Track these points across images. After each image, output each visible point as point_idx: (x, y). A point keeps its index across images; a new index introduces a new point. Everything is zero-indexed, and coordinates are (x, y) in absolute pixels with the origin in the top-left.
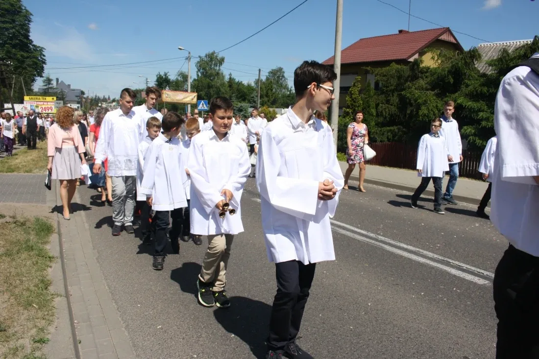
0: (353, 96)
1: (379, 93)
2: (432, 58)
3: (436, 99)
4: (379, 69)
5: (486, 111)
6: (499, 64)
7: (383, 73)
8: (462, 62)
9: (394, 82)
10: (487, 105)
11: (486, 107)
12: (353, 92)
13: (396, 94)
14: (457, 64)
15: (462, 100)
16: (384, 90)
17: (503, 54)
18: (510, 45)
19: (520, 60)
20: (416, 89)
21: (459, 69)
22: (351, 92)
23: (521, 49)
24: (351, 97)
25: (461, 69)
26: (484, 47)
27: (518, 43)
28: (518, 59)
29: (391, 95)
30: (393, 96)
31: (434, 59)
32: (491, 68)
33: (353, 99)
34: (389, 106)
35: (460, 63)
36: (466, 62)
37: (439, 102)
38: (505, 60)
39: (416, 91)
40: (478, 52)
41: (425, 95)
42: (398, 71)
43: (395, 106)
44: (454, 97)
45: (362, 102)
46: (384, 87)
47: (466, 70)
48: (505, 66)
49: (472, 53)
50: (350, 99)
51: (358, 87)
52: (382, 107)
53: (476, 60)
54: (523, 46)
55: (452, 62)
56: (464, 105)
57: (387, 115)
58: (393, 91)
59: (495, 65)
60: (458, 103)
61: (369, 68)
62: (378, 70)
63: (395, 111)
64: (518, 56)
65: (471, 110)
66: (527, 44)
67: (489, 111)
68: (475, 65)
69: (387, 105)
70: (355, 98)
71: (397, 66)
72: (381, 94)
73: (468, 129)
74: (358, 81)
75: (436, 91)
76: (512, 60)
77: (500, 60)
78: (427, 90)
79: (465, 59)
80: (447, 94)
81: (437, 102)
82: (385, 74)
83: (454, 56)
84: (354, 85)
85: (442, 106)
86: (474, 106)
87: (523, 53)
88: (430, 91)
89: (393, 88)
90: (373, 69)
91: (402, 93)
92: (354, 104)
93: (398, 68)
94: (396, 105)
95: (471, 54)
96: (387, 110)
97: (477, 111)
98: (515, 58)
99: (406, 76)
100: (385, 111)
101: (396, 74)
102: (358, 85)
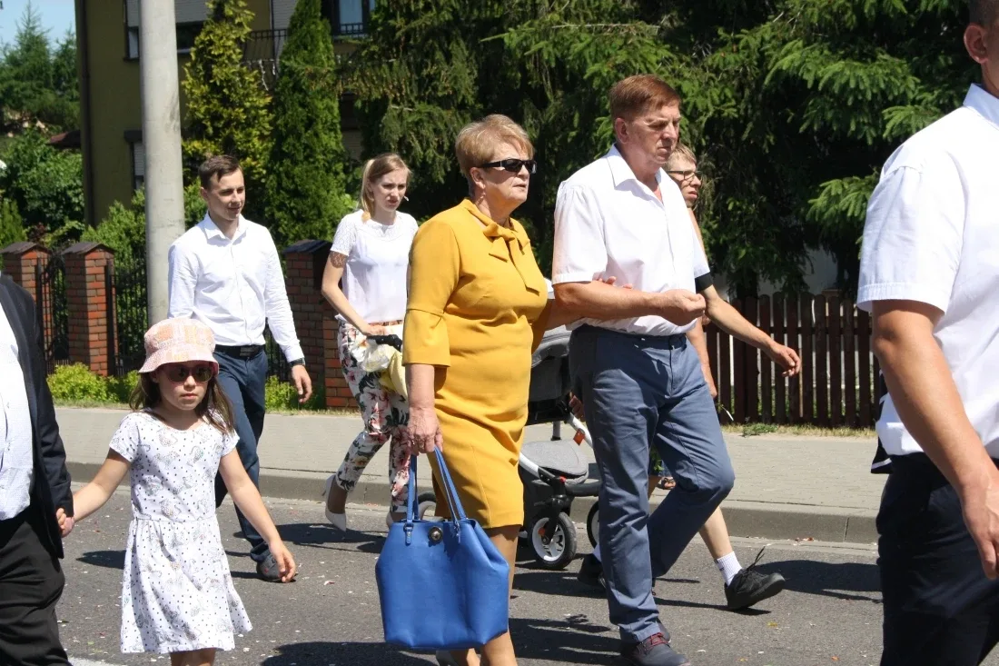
0: (216, 70)
1: (374, 48)
3: (669, 60)
5: (914, 102)
10: (916, 74)
11: (912, 81)
12: (213, 52)
15: (796, 55)
16: (394, 30)
20: (567, 16)
22: (202, 52)
24: (208, 78)
29: (439, 55)
30: (448, 57)
33: (215, 89)
34: (436, 110)
37: (687, 75)
39: (573, 26)
41: (619, 42)
44: (754, 43)
50: (205, 88)
51: (240, 25)
52: (400, 116)
56: (809, 78)
57: (431, 152)
58: (443, 34)
60: (779, 71)
65: (845, 100)
67: (930, 97)
69: (421, 106)
70: (228, 82)
72: (385, 53)
73: (845, 192)
75: (665, 17)
78: (623, 18)
80: (721, 32)
81: (679, 76)
84: (219, 16)
85: (702, 94)
86: (859, 80)
88: (641, 25)
89: (446, 15)
91: (505, 36)
92: (225, 113)
94: (471, 100)
96: (427, 131)
97: (871, 104)
100: (417, 133)
102: (236, 15)
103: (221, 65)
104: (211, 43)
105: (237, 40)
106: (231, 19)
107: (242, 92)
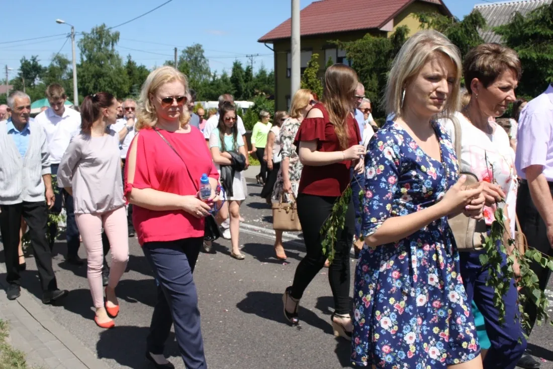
0: (309, 80)
2: (421, 26)
4: (351, 42)
6: (511, 31)
7: (356, 48)
8: (462, 31)
9: (371, 59)
12: (309, 75)
13: (374, 75)
14: (456, 32)
17: (515, 18)
18: (515, 5)
19: (537, 26)
21: (459, 38)
22: (306, 75)
23: (538, 12)
24: (307, 82)
25: (461, 39)
26: (481, 9)
27: (525, 3)
28: (536, 24)
29: (368, 77)
30: (371, 78)
31: (423, 27)
32: (500, 37)
33: (309, 85)
35: (460, 32)
36: (467, 31)
38: (519, 26)
40: (481, 16)
42: (376, 45)
43: (374, 91)
45: (322, 88)
46: (358, 67)
47: (468, 41)
48: (519, 34)
49: (474, 18)
50: (306, 85)
51: (316, 68)
53: (479, 28)
54: (541, 8)
55: (449, 30)
58: (370, 72)
59: (507, 33)
61: (337, 42)
62: (348, 44)
63: (375, 98)
64: (534, 21)
66: (545, 6)
68: (478, 33)
70: (313, 83)
71: (373, 38)
74: (315, 60)
76: (527, 25)
77: (512, 26)
79: (465, 27)
82: (359, 49)
83: (450, 22)
84: (310, 66)
87: (541, 17)
89: (371, 67)
90: (342, 43)
93: (376, 41)
94: (376, 90)
95: (473, 20)
98: (531, 22)
99: (387, 51)
101: (373, 49)
102: (315, 66)
103: (311, 78)
104: (308, 73)
105: (315, 72)
106: (314, 67)
107: (316, 86)
